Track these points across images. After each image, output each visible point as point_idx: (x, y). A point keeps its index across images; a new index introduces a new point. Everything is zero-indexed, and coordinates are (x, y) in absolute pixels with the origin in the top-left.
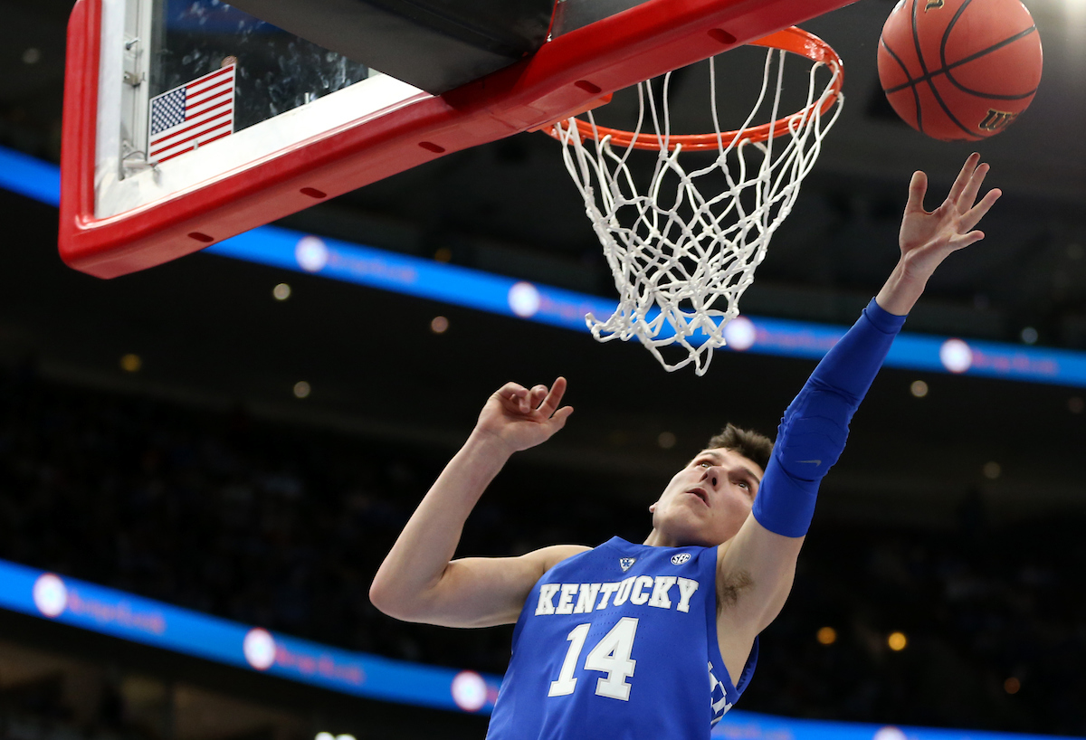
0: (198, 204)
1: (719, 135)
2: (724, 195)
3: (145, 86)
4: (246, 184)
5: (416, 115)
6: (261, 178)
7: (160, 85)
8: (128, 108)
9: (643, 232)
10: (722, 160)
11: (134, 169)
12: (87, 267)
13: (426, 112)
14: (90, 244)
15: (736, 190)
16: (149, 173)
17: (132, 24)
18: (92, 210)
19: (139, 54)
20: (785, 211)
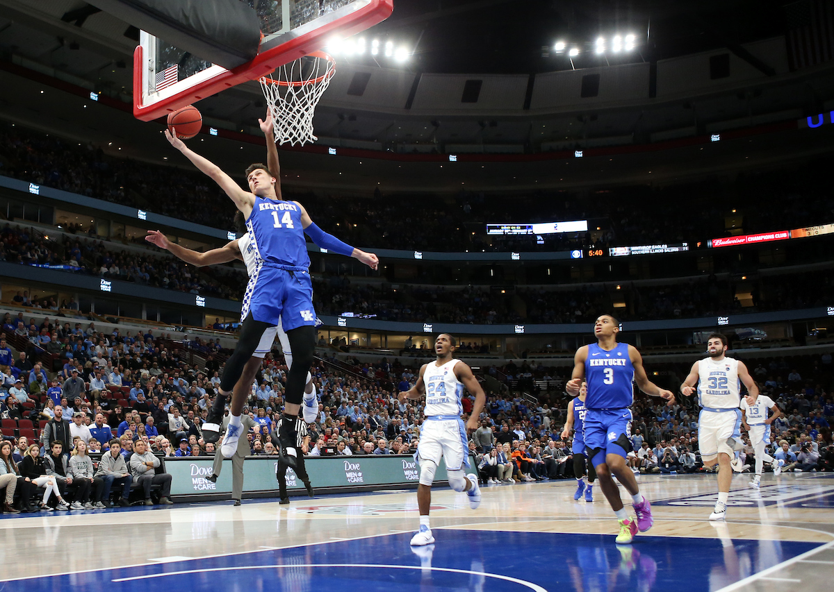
0: (169, 101)
1: (302, 82)
2: (303, 98)
3: (154, 71)
4: (181, 95)
5: (224, 76)
6: (185, 94)
7: (158, 71)
8: (150, 76)
9: (281, 108)
10: (303, 88)
11: (152, 93)
12: (141, 118)
13: (227, 75)
14: (141, 112)
15: (307, 96)
16: (156, 93)
17: (150, 54)
18: (142, 104)
19: (152, 62)
20: (318, 100)
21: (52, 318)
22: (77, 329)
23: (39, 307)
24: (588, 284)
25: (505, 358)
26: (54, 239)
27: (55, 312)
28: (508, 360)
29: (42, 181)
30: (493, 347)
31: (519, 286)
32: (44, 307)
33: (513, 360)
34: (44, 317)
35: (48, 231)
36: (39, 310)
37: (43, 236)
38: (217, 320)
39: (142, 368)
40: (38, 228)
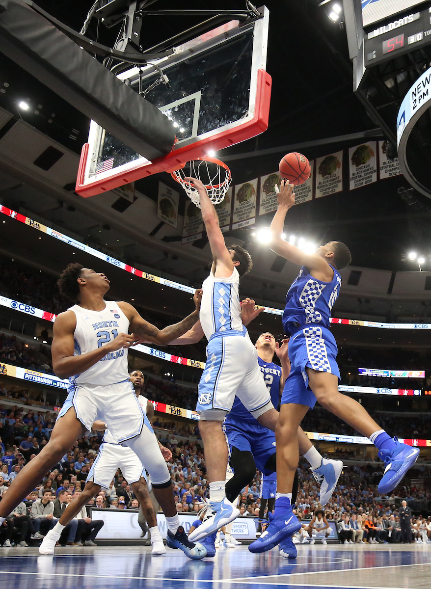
12: (81, 194)
21: (20, 406)
22: (39, 415)
23: (11, 397)
24: (424, 413)
25: (366, 460)
26: (33, 347)
27: (24, 402)
28: (367, 462)
29: (30, 302)
30: (358, 453)
31: (378, 412)
32: (14, 397)
33: (371, 462)
34: (13, 404)
35: (28, 340)
36: (11, 399)
37: (23, 344)
38: (158, 419)
39: (91, 448)
40: (20, 337)
